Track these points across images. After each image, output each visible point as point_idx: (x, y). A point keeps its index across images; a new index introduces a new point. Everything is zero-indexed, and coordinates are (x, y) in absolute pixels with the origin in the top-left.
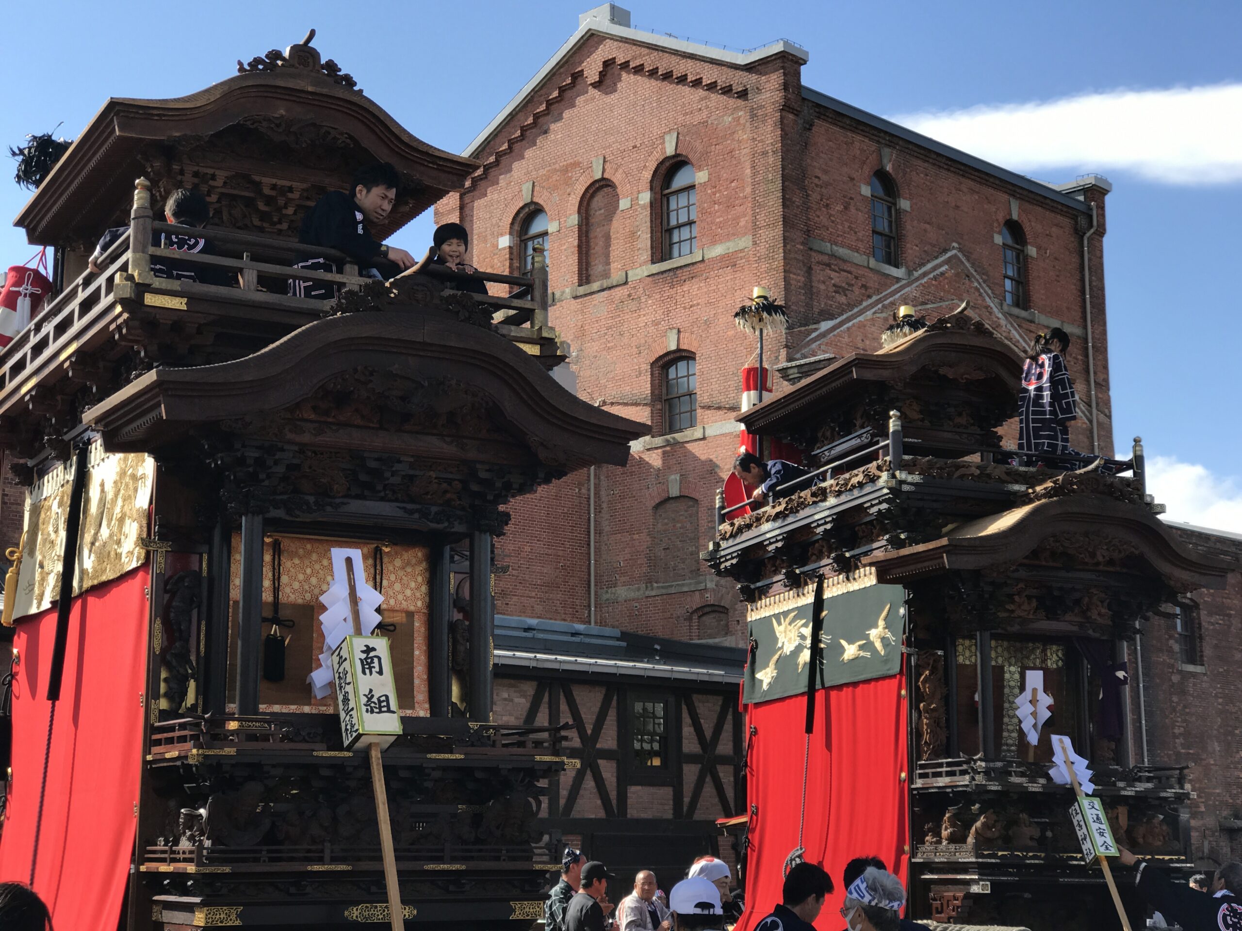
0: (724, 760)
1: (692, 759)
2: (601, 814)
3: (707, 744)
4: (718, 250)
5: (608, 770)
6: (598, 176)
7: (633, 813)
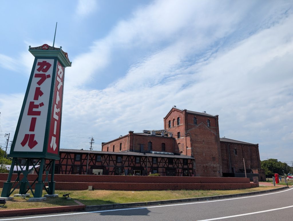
0: (177, 163)
1: (174, 163)
2: (167, 167)
3: (176, 162)
4: (181, 125)
5: (167, 164)
7: (169, 167)
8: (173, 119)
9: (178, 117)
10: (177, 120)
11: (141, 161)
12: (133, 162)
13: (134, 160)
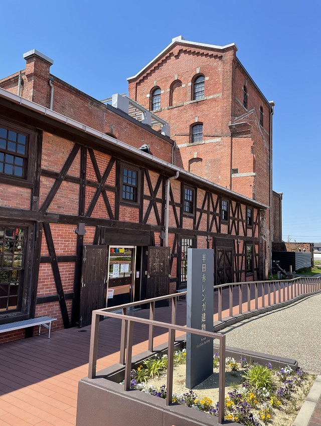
0: (236, 219)
1: (231, 218)
2: (216, 232)
3: (234, 215)
4: (211, 97)
5: (217, 219)
6: (176, 79)
7: (221, 232)
8: (170, 82)
9: (198, 71)
10: (190, 84)
11: (143, 197)
12: (109, 193)
13: (111, 181)
